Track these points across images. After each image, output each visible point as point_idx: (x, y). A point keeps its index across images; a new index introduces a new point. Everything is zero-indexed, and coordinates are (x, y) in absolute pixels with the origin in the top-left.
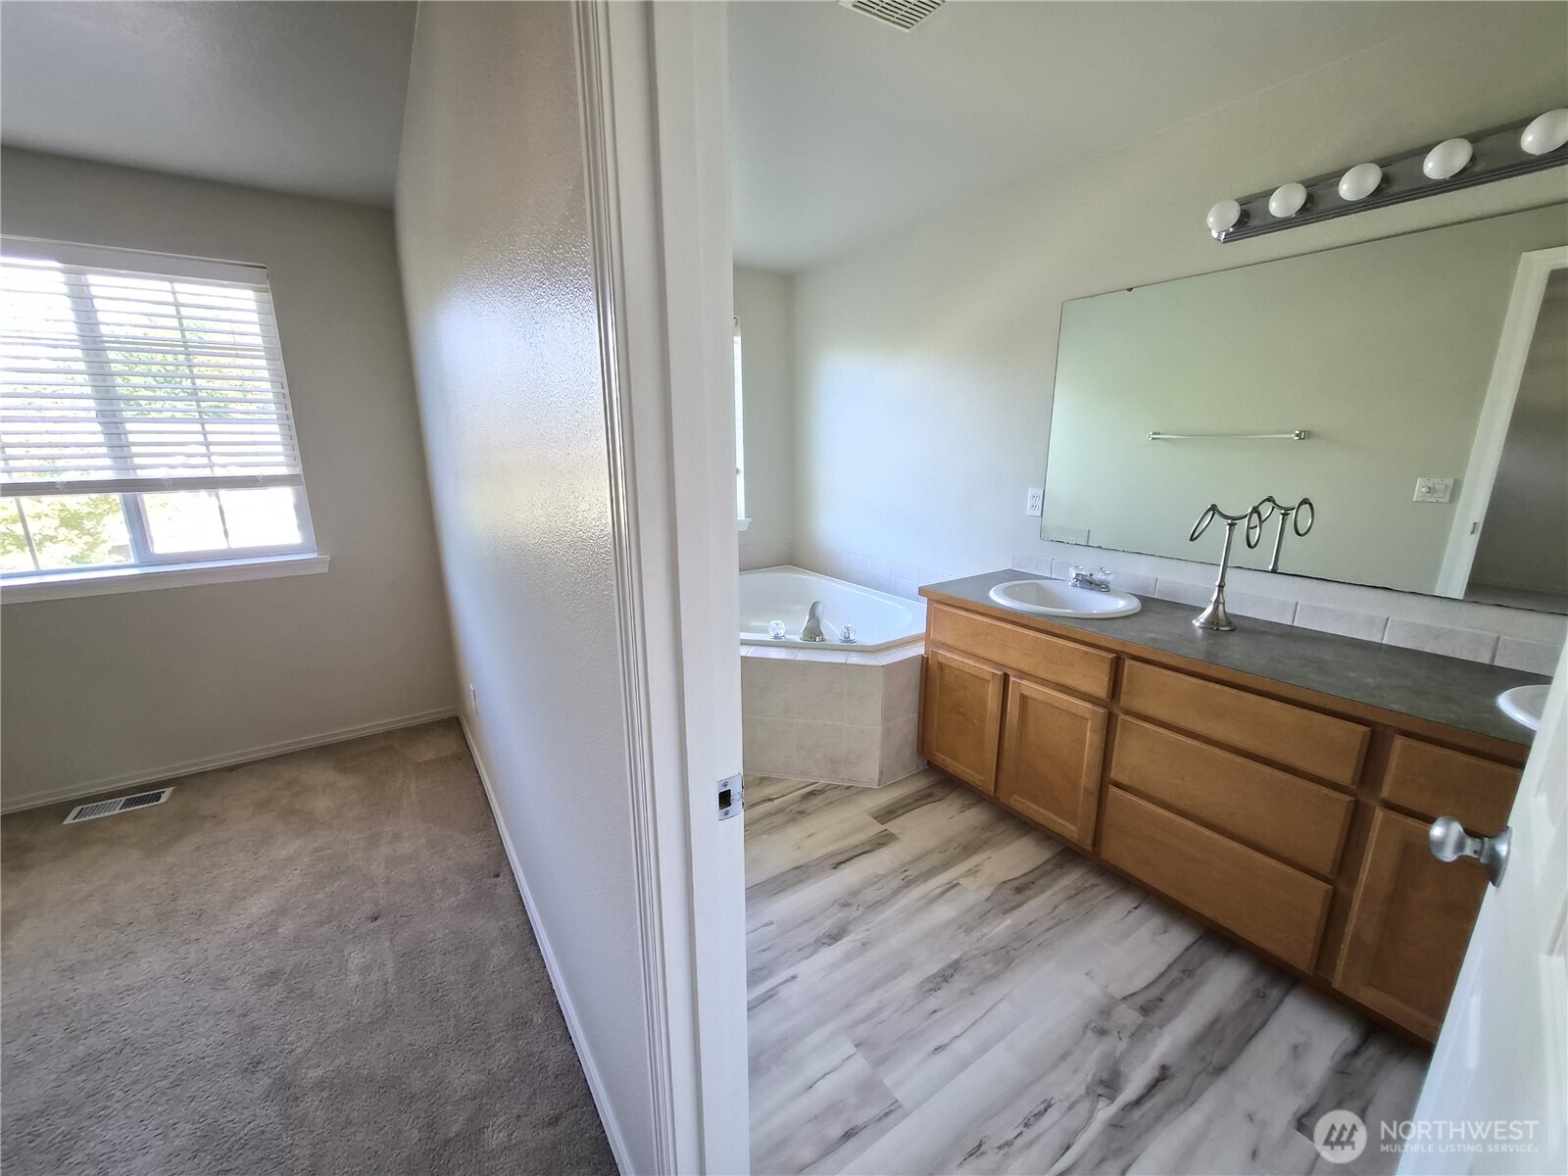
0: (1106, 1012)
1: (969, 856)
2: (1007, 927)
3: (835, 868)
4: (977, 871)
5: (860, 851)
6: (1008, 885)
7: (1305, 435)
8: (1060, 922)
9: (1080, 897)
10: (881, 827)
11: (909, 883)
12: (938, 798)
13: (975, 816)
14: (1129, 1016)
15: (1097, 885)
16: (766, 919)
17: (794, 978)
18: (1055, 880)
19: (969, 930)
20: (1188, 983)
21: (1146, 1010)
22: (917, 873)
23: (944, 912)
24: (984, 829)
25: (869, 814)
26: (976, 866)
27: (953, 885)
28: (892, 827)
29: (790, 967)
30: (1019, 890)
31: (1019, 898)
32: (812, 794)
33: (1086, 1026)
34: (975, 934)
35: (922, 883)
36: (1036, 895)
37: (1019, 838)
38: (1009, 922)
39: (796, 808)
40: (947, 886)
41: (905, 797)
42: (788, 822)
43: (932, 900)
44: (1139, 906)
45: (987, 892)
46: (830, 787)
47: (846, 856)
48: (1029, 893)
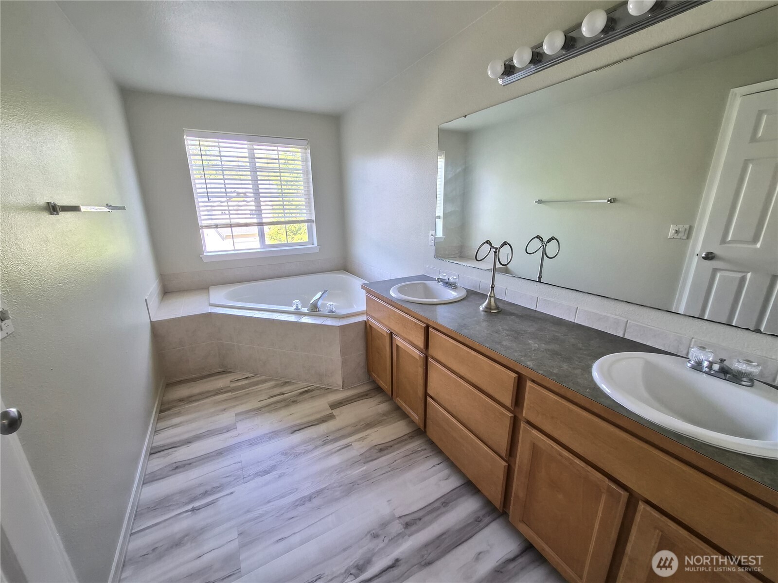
0: (384, 525)
1: (367, 430)
2: (363, 470)
3: (292, 433)
4: (366, 438)
5: (311, 424)
6: (376, 447)
7: (612, 201)
8: (393, 470)
9: (413, 456)
10: (331, 411)
11: (325, 443)
12: (370, 396)
13: (384, 407)
14: (396, 527)
15: (425, 449)
16: (238, 460)
17: (232, 493)
18: (406, 445)
19: (339, 473)
20: (443, 509)
21: (407, 525)
22: (333, 438)
23: (335, 460)
24: (384, 414)
25: (328, 404)
26: (367, 435)
27: (348, 446)
28: (335, 412)
29: (233, 488)
30: (381, 450)
31: (379, 454)
32: (307, 392)
33: (369, 532)
34: (342, 474)
35: (332, 444)
36: (388, 454)
37: (399, 420)
38: (365, 468)
39: (292, 399)
40: (343, 446)
41: (353, 396)
42: (283, 407)
43: (331, 453)
44: (441, 463)
45: (363, 451)
46: (318, 388)
47: (302, 427)
48: (385, 452)
